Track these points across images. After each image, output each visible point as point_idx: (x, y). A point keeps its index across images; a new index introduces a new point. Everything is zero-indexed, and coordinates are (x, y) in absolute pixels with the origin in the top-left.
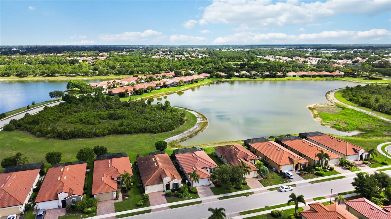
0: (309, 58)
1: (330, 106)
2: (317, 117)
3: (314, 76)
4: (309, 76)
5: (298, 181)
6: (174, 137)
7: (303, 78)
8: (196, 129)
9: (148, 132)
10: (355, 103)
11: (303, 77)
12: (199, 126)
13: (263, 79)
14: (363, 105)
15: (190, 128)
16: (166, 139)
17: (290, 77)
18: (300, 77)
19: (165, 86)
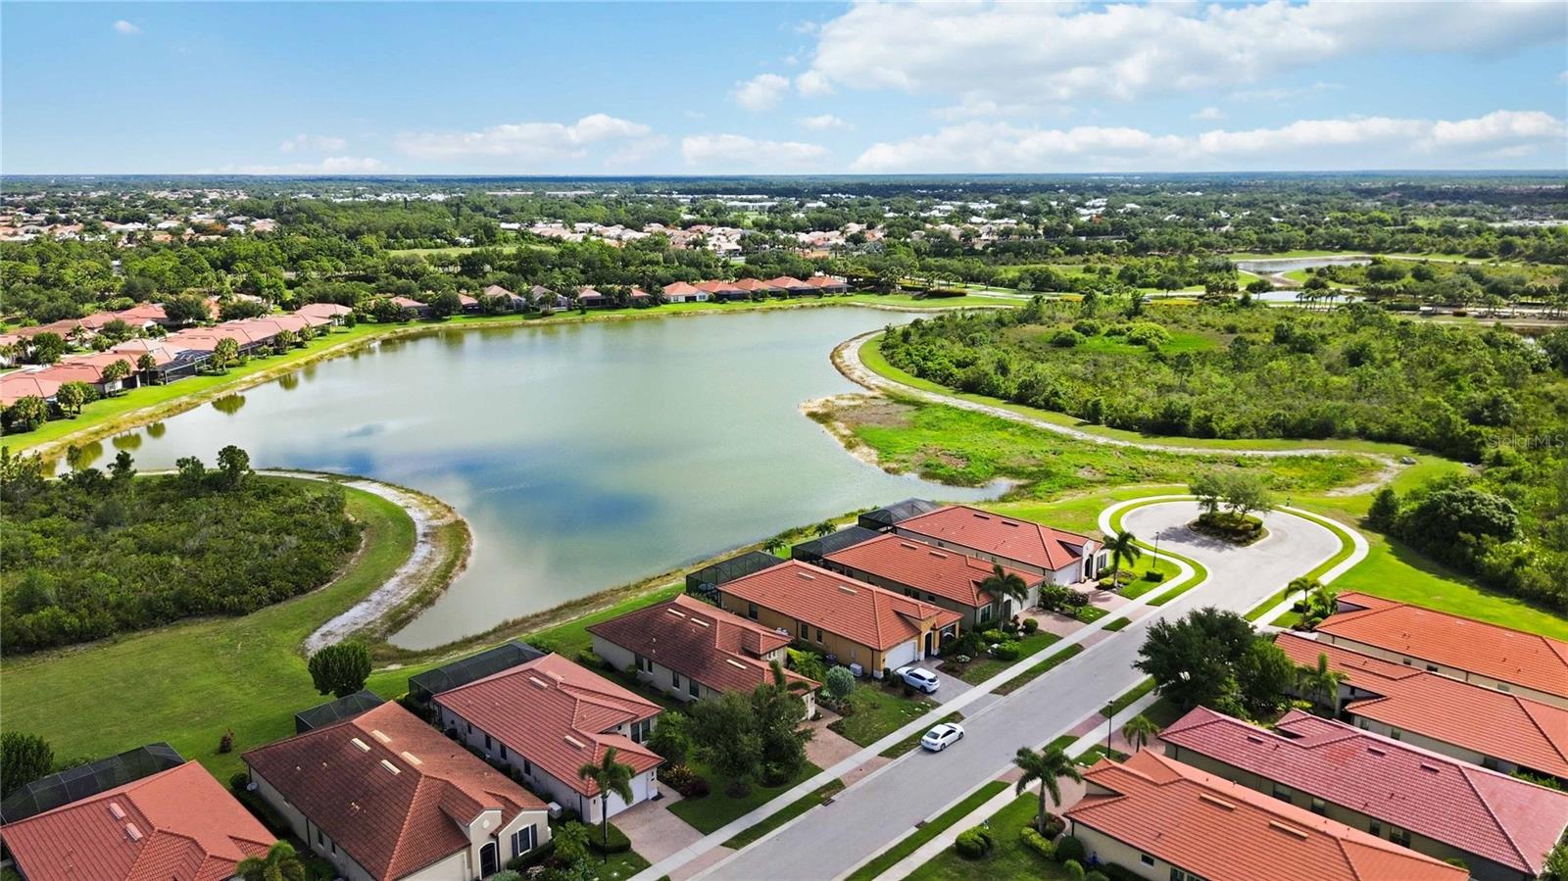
0: (698, 227)
1: (874, 402)
2: (857, 444)
3: (758, 296)
4: (741, 297)
5: (957, 695)
6: (346, 614)
7: (723, 306)
8: (431, 561)
9: (198, 616)
10: (940, 383)
11: (724, 302)
12: (436, 543)
13: (580, 317)
14: (970, 387)
15: (404, 562)
16: (314, 631)
17: (677, 302)
18: (710, 300)
19: (150, 375)
